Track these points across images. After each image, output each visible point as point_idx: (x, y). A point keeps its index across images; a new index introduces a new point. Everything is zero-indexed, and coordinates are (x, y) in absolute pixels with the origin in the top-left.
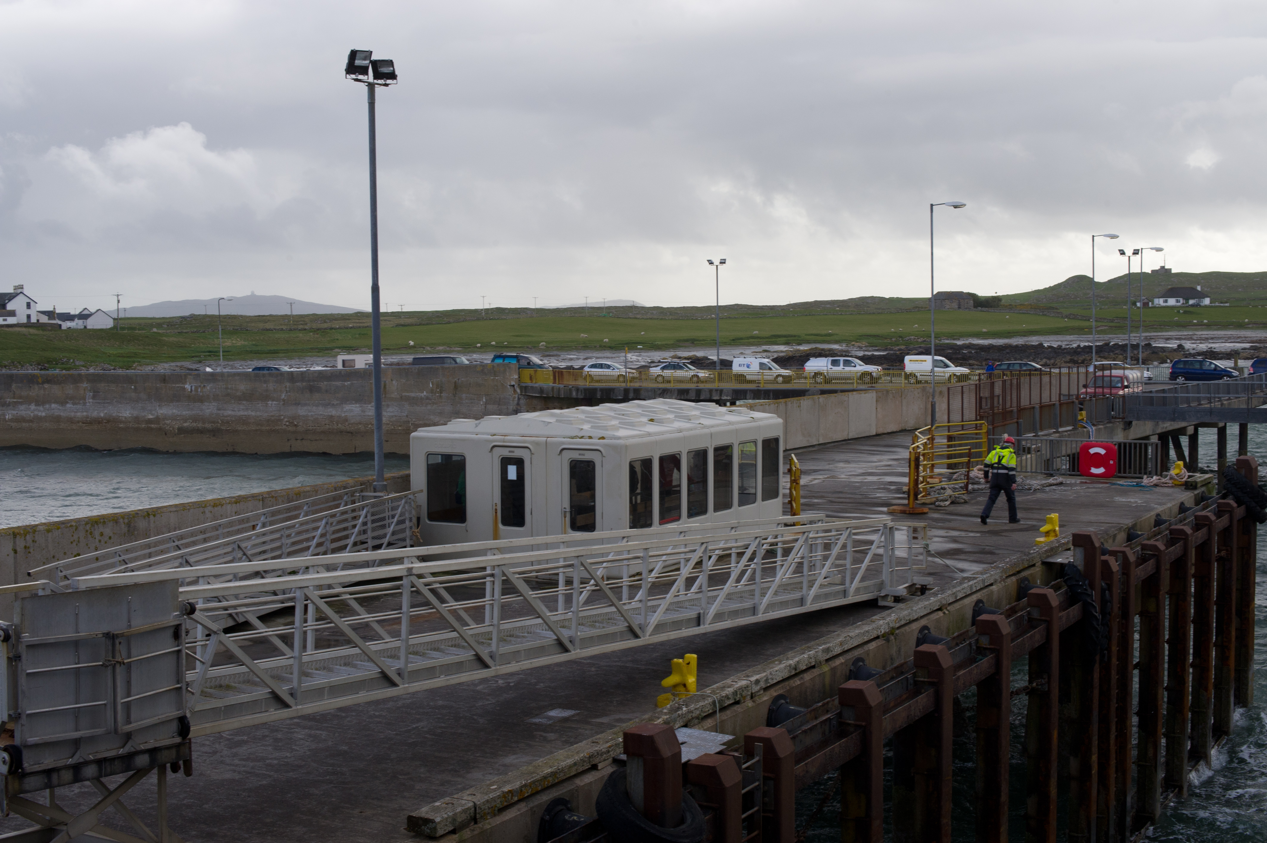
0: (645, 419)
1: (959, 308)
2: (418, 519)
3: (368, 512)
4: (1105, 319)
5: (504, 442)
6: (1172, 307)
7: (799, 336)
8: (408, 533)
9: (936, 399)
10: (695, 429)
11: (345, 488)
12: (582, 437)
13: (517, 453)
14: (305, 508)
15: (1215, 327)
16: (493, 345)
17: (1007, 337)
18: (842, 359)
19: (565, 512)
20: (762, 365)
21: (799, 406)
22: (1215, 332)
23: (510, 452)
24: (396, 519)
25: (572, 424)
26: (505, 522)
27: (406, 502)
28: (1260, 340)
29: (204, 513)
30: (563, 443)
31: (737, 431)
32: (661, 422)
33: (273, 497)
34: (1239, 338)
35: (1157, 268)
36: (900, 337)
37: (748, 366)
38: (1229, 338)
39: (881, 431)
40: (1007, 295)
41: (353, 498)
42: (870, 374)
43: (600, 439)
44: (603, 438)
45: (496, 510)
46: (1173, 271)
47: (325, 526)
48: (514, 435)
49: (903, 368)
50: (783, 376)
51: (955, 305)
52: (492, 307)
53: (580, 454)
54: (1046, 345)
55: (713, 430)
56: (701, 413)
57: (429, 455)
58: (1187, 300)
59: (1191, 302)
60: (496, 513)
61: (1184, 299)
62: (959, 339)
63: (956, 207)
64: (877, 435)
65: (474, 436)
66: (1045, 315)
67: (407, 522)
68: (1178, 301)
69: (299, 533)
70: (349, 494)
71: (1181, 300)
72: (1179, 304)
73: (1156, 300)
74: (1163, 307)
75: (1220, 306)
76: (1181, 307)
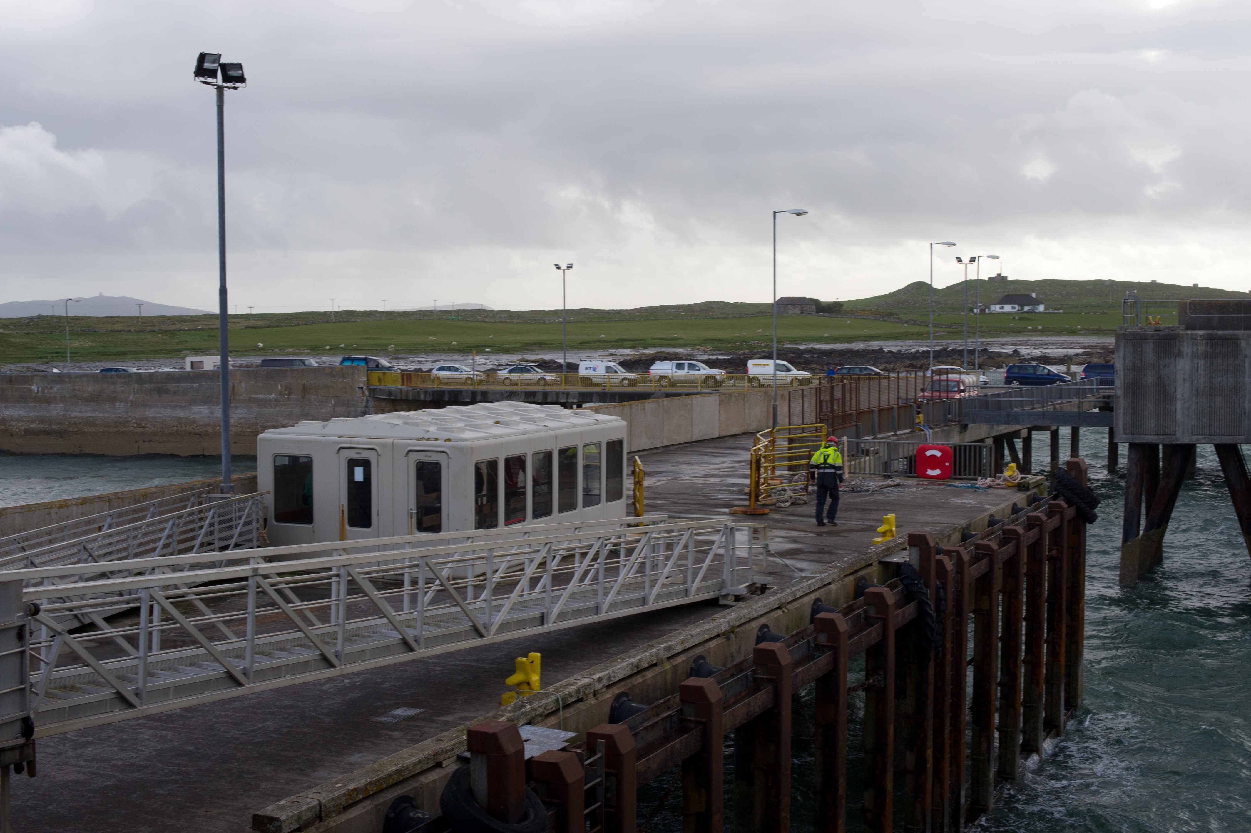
0: (490, 422)
1: (802, 313)
2: (265, 520)
3: (215, 513)
4: (943, 325)
5: (351, 443)
6: (1008, 314)
7: (645, 340)
8: (255, 534)
9: (778, 402)
10: (540, 431)
11: (192, 489)
12: (428, 439)
13: (364, 455)
14: (152, 509)
15: (1049, 333)
16: (342, 348)
17: (848, 342)
18: (686, 363)
19: (412, 513)
20: (608, 369)
21: (644, 409)
22: (1049, 338)
23: (357, 453)
24: (242, 521)
25: (418, 426)
26: (352, 523)
27: (253, 504)
28: (1092, 346)
29: (49, 514)
30: (410, 445)
31: (581, 433)
32: (507, 424)
33: (119, 498)
35: (994, 275)
36: (744, 341)
37: (594, 370)
39: (724, 433)
40: (849, 301)
41: (200, 499)
42: (714, 378)
43: (446, 440)
44: (449, 440)
45: (343, 511)
46: (1009, 279)
47: (172, 528)
48: (361, 437)
49: (746, 371)
50: (629, 380)
51: (798, 310)
52: (341, 310)
53: (426, 456)
54: (886, 350)
55: (558, 432)
56: (546, 415)
57: (276, 456)
58: (1022, 306)
59: (1026, 308)
60: (343, 514)
61: (1019, 305)
62: (801, 344)
63: (798, 214)
64: (720, 438)
65: (321, 438)
66: (885, 321)
67: (254, 523)
68: (1013, 308)
69: (146, 534)
70: (196, 496)
71: (1017, 307)
72: (1015, 311)
73: (993, 307)
74: (999, 313)
75: (1054, 313)
76: (1017, 313)
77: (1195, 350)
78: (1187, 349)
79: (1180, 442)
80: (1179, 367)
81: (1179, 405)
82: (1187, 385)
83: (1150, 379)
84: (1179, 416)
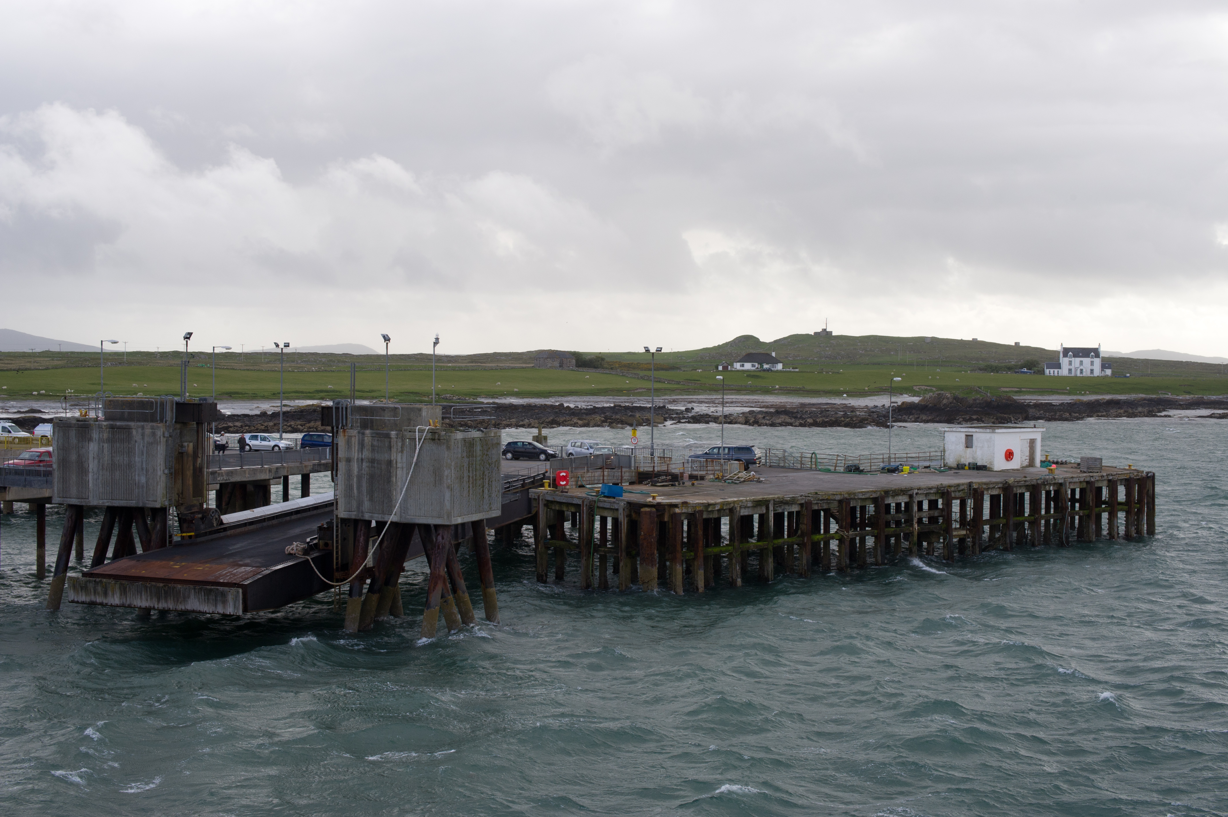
1: (560, 366)
6: (748, 371)
28: (772, 405)
34: (756, 402)
35: (819, 330)
46: (833, 334)
51: (556, 364)
58: (761, 365)
59: (766, 366)
61: (759, 363)
68: (753, 366)
71: (756, 365)
72: (754, 368)
73: (735, 364)
74: (738, 371)
75: (790, 372)
76: (754, 371)
77: (101, 436)
78: (95, 435)
79: (91, 504)
80: (90, 449)
81: (90, 475)
82: (96, 461)
83: (73, 457)
84: (90, 485)
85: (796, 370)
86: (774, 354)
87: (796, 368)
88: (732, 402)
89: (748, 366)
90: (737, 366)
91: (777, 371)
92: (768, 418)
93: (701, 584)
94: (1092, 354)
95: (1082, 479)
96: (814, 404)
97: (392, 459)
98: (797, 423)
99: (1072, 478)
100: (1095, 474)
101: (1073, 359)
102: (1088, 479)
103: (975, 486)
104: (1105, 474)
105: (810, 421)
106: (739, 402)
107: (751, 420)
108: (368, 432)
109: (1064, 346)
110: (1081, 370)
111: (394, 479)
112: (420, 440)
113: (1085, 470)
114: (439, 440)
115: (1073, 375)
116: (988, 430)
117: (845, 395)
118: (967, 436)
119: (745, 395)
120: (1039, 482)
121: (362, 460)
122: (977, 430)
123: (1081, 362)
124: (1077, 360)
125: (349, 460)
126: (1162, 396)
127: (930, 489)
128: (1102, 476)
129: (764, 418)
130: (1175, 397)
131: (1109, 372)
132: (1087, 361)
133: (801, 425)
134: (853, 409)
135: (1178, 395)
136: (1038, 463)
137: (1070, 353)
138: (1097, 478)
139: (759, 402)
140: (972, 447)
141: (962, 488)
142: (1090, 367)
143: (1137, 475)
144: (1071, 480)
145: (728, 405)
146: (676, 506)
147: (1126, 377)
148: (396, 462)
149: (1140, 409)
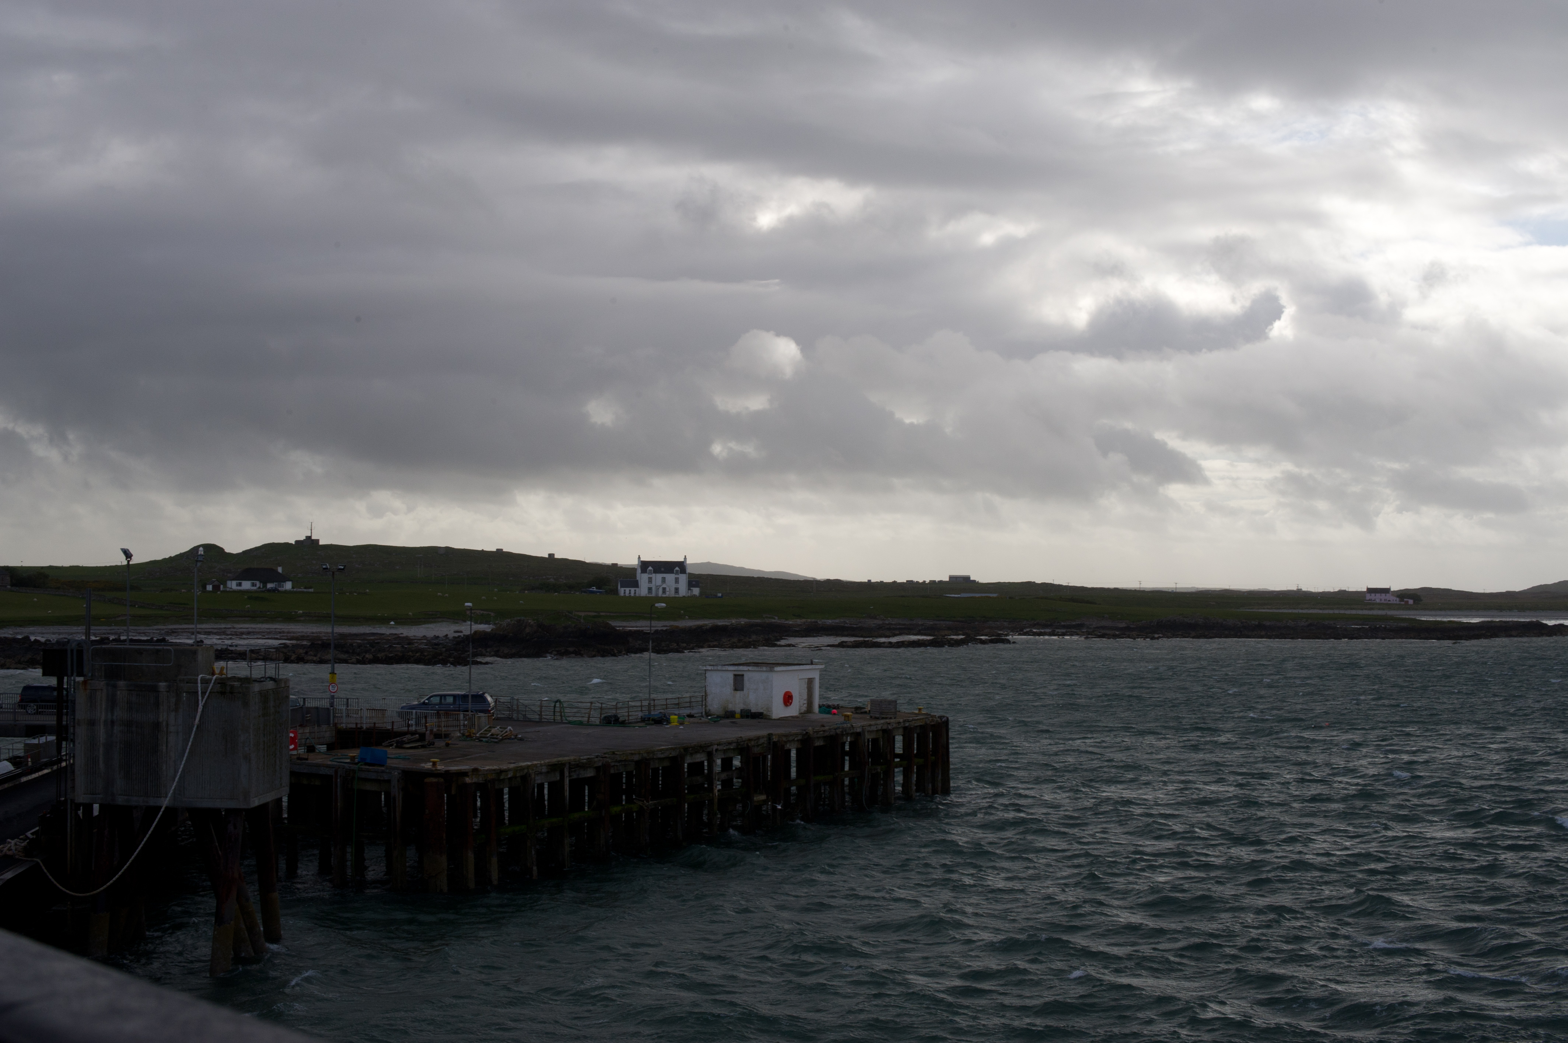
6: (247, 592)
28: (303, 636)
34: (280, 633)
35: (302, 538)
38: (269, 633)
46: (321, 543)
58: (265, 583)
59: (270, 586)
68: (253, 585)
71: (258, 583)
72: (255, 588)
73: (229, 583)
74: (235, 592)
75: (303, 592)
76: (256, 592)
85: (311, 590)
86: (280, 570)
87: (311, 588)
88: (249, 633)
89: (246, 585)
90: (233, 585)
91: (286, 592)
92: (311, 653)
93: (495, 875)
94: (677, 568)
95: (879, 727)
96: (356, 635)
97: (161, 720)
98: (354, 660)
99: (870, 725)
100: (892, 721)
101: (654, 575)
102: (885, 727)
103: (775, 739)
104: (901, 720)
105: (369, 656)
106: (258, 633)
107: (287, 655)
108: (121, 683)
109: (642, 559)
110: (664, 589)
111: (164, 747)
112: (203, 693)
113: (877, 716)
114: (231, 693)
115: (653, 594)
116: (764, 669)
117: (392, 623)
118: (735, 675)
119: (262, 623)
120: (838, 731)
121: (113, 722)
122: (750, 668)
123: (664, 580)
124: (659, 576)
125: (92, 723)
126: (767, 621)
127: (730, 743)
128: (899, 723)
129: (306, 653)
130: (783, 621)
131: (696, 591)
132: (670, 578)
133: (359, 662)
134: (409, 641)
135: (786, 620)
136: (816, 708)
137: (650, 568)
138: (895, 726)
139: (283, 632)
140: (742, 689)
141: (761, 741)
142: (674, 586)
143: (933, 721)
144: (869, 729)
145: (244, 636)
146: (464, 774)
147: (716, 596)
148: (167, 725)
149: (754, 637)
